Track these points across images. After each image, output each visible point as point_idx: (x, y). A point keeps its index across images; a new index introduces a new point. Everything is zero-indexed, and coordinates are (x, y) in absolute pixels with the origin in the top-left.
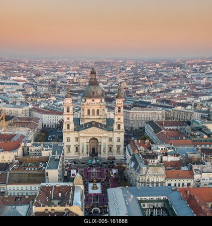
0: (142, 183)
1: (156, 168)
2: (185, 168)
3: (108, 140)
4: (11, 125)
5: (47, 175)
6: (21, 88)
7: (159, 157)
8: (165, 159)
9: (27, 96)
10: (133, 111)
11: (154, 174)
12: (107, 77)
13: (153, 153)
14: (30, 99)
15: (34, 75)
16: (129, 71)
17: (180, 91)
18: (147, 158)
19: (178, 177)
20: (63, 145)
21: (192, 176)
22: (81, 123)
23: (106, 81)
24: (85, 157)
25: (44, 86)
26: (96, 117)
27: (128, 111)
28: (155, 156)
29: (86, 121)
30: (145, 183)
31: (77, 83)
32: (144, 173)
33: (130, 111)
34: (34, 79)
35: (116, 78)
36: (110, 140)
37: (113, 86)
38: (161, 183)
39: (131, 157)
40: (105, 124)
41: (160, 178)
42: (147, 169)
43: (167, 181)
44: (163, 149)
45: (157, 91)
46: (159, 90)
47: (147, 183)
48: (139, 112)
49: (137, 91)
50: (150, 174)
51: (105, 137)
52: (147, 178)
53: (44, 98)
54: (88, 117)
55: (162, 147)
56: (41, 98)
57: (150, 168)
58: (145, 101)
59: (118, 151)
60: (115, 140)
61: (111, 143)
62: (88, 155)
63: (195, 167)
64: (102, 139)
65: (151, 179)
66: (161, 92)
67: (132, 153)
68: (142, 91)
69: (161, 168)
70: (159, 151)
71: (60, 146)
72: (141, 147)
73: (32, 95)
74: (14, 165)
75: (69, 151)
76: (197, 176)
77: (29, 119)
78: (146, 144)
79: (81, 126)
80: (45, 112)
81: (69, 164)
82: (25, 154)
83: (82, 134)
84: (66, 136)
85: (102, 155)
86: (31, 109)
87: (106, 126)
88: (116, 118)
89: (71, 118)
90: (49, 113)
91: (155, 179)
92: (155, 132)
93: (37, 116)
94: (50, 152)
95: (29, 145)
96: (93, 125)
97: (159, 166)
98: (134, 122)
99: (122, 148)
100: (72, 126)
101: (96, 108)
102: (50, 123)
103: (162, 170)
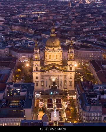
0: (87, 117)
1: (96, 107)
3: (63, 77)
5: (25, 112)
6: (1, 29)
7: (98, 96)
8: (102, 97)
9: (6, 36)
10: (81, 51)
11: (95, 111)
12: (62, 14)
13: (94, 93)
14: (8, 38)
15: (9, 14)
16: (78, 7)
18: (90, 97)
20: (33, 85)
22: (45, 65)
23: (61, 18)
24: (48, 89)
25: (17, 25)
26: (55, 60)
27: (77, 50)
28: (95, 96)
29: (49, 63)
30: (89, 117)
31: (41, 21)
32: (88, 110)
33: (79, 51)
34: (10, 18)
35: (68, 15)
36: (65, 78)
37: (67, 23)
38: (99, 117)
39: (79, 95)
40: (62, 65)
41: (99, 114)
42: (90, 107)
43: (103, 115)
44: (101, 88)
45: (98, 29)
46: (99, 29)
47: (90, 117)
48: (85, 51)
49: (84, 29)
50: (92, 111)
51: (62, 76)
52: (90, 114)
53: (18, 37)
54: (50, 60)
55: (100, 87)
56: (16, 38)
57: (92, 107)
58: (89, 40)
59: (71, 85)
60: (68, 77)
61: (66, 79)
62: (50, 88)
64: (60, 77)
65: (92, 114)
66: (101, 30)
67: (80, 93)
68: (87, 30)
69: (99, 107)
70: (98, 90)
71: (32, 86)
72: (86, 88)
73: (10, 35)
74: (3, 103)
75: (37, 85)
78: (90, 84)
79: (45, 67)
80: (19, 52)
81: (38, 95)
82: (9, 92)
83: (46, 74)
84: (35, 75)
85: (60, 88)
86: (10, 48)
87: (62, 66)
88: (69, 63)
89: (38, 63)
90: (23, 52)
91: (95, 114)
92: (96, 71)
93: (14, 54)
94: (26, 93)
95: (12, 86)
96: (53, 67)
97: (98, 105)
98: (81, 59)
99: (73, 83)
100: (40, 68)
101: (55, 54)
102: (24, 59)
103: (100, 108)
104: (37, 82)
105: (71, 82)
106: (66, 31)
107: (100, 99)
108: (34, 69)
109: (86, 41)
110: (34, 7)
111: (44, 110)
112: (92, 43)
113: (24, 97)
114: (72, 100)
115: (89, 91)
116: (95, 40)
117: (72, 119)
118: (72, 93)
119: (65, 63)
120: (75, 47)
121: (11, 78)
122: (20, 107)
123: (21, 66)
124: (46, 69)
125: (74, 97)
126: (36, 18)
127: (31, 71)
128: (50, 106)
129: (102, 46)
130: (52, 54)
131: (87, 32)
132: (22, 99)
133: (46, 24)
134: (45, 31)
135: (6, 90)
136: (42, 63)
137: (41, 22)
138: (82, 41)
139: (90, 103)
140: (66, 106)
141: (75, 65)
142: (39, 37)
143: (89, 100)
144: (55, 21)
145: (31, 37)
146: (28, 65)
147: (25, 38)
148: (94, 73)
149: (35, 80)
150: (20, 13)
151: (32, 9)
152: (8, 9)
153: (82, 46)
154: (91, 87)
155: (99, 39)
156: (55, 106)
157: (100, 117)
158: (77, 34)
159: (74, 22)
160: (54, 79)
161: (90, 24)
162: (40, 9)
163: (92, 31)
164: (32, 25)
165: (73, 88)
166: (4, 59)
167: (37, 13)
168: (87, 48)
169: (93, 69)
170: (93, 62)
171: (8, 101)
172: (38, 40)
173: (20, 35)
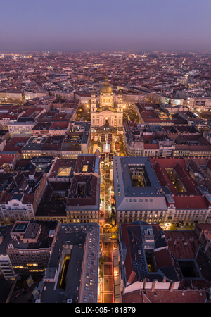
0: (131, 150)
1: (139, 143)
2: (154, 141)
3: (114, 117)
4: (64, 106)
5: (82, 146)
6: (69, 77)
7: (141, 133)
8: (144, 134)
9: (72, 83)
11: (138, 146)
12: (115, 66)
13: (138, 131)
14: (74, 85)
16: (127, 60)
17: (154, 78)
18: (134, 134)
19: (150, 148)
20: (90, 123)
21: (158, 148)
23: (115, 69)
24: (102, 126)
25: (82, 75)
26: (108, 103)
27: (125, 95)
28: (138, 133)
29: (103, 105)
30: (133, 151)
32: (133, 146)
33: (127, 95)
34: (76, 69)
35: (120, 67)
37: (119, 73)
39: (126, 132)
41: (141, 149)
42: (134, 143)
43: (145, 150)
44: (144, 127)
46: (143, 77)
48: (132, 96)
49: (131, 78)
50: (136, 146)
51: (113, 115)
54: (104, 103)
55: (143, 125)
56: (80, 84)
57: (136, 143)
58: (135, 86)
60: (118, 117)
61: (116, 118)
62: (104, 125)
63: (160, 142)
64: (111, 117)
65: (136, 149)
66: (144, 79)
67: (127, 130)
70: (141, 128)
72: (132, 127)
73: (75, 82)
75: (94, 123)
76: (161, 148)
77: (73, 102)
78: (135, 123)
79: (100, 108)
80: (81, 95)
81: (94, 130)
82: (71, 129)
83: (100, 114)
84: (92, 115)
85: (111, 125)
86: (74, 93)
87: (113, 108)
88: (119, 106)
89: (95, 105)
90: (84, 96)
91: (138, 149)
92: (140, 112)
93: (78, 97)
94: (83, 130)
95: (73, 124)
96: (106, 108)
97: (140, 141)
98: (129, 101)
99: (122, 121)
100: (96, 109)
101: (108, 98)
102: (84, 101)
103: (142, 144)
104: (94, 121)
105: (120, 121)
106: (118, 80)
107: (142, 135)
108: (92, 110)
109: (133, 88)
110: (95, 61)
111: (98, 143)
112: (137, 89)
113: (82, 133)
114: (120, 135)
115: (133, 129)
116: (140, 86)
117: (120, 151)
118: (121, 129)
119: (115, 105)
120: (123, 92)
121: (74, 116)
122: (78, 142)
123: (82, 107)
124: (101, 110)
125: (122, 132)
126: (96, 69)
127: (90, 110)
128: (103, 139)
129: (145, 91)
130: (106, 98)
131: (134, 80)
132: (81, 135)
133: (103, 73)
134: (102, 79)
135: (69, 127)
136: (98, 105)
137: (99, 72)
138: (130, 88)
139: (135, 139)
140: (116, 140)
141: (124, 106)
142: (97, 84)
143: (134, 137)
144: (110, 71)
145: (91, 84)
146: (87, 106)
147: (86, 85)
148: (138, 113)
149: (92, 118)
150: (84, 65)
151: (93, 62)
152: (75, 62)
153: (129, 92)
154: (136, 126)
155: (143, 86)
156: (106, 142)
157: (142, 151)
158: (126, 81)
159: (124, 72)
160: (107, 118)
161: (136, 73)
162: (99, 62)
163: (138, 79)
164: (92, 74)
165: (121, 125)
166: (70, 101)
167: (97, 65)
168: (133, 93)
169: (137, 110)
170: (138, 105)
171: (69, 136)
172: (96, 86)
173: (83, 82)
